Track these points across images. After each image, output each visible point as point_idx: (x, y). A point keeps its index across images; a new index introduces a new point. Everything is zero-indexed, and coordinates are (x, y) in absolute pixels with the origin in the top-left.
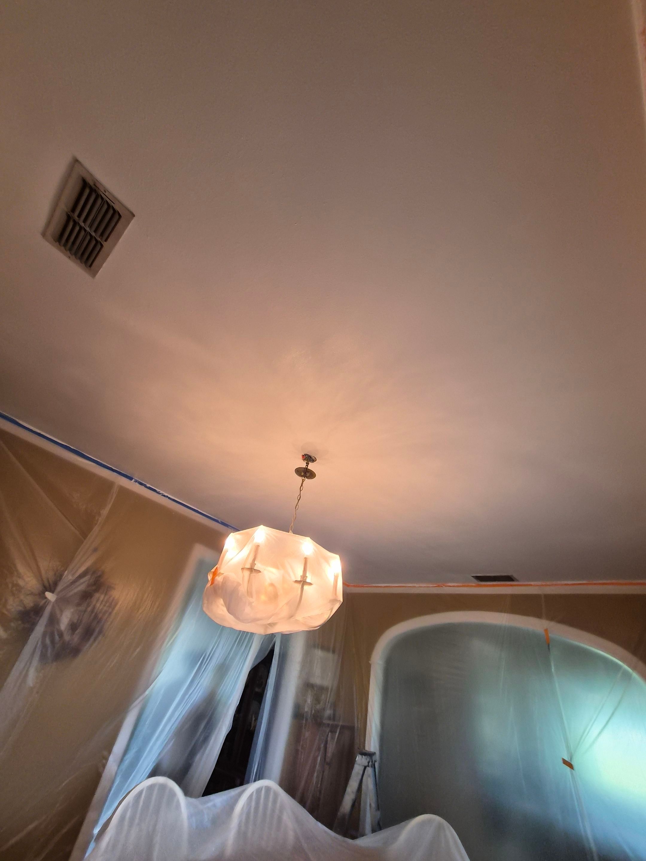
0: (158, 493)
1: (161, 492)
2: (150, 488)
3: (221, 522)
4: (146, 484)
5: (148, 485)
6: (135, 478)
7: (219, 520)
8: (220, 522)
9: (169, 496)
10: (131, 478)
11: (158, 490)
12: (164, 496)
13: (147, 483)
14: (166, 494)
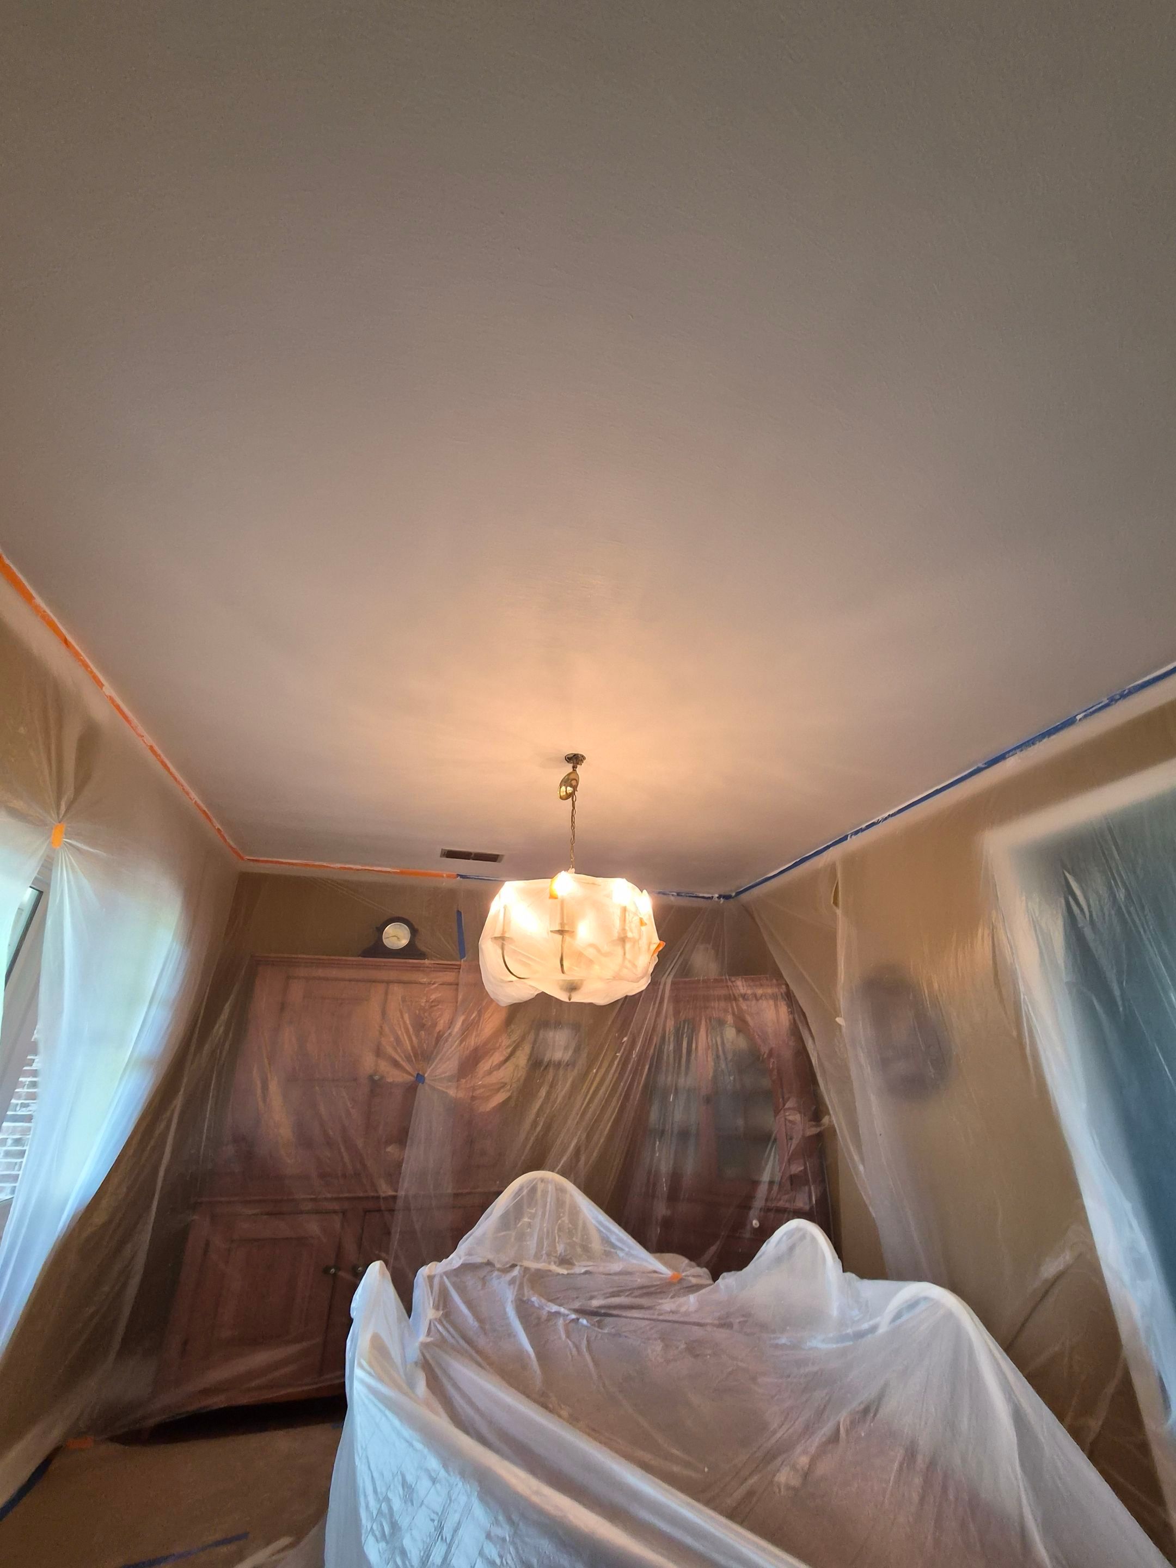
0: (878, 822)
1: (880, 818)
2: (868, 827)
3: (985, 764)
4: (860, 827)
5: (864, 826)
6: (849, 833)
7: (980, 765)
8: (984, 766)
9: (891, 812)
10: (845, 838)
11: (875, 820)
12: (886, 819)
13: (861, 825)
14: (886, 815)
